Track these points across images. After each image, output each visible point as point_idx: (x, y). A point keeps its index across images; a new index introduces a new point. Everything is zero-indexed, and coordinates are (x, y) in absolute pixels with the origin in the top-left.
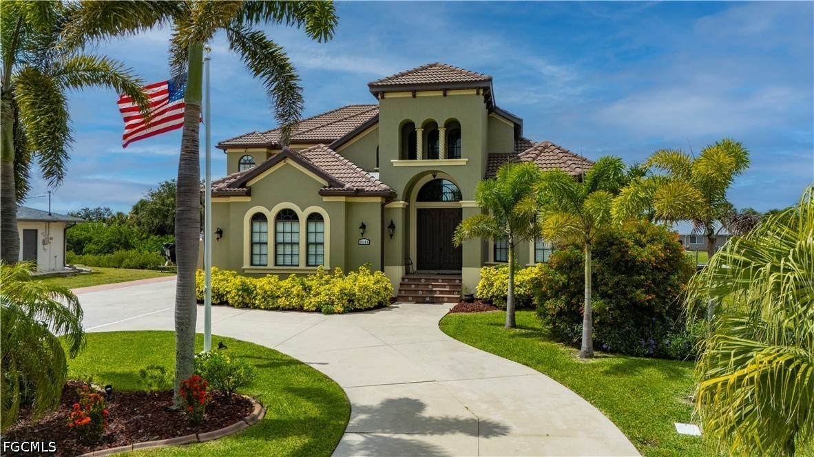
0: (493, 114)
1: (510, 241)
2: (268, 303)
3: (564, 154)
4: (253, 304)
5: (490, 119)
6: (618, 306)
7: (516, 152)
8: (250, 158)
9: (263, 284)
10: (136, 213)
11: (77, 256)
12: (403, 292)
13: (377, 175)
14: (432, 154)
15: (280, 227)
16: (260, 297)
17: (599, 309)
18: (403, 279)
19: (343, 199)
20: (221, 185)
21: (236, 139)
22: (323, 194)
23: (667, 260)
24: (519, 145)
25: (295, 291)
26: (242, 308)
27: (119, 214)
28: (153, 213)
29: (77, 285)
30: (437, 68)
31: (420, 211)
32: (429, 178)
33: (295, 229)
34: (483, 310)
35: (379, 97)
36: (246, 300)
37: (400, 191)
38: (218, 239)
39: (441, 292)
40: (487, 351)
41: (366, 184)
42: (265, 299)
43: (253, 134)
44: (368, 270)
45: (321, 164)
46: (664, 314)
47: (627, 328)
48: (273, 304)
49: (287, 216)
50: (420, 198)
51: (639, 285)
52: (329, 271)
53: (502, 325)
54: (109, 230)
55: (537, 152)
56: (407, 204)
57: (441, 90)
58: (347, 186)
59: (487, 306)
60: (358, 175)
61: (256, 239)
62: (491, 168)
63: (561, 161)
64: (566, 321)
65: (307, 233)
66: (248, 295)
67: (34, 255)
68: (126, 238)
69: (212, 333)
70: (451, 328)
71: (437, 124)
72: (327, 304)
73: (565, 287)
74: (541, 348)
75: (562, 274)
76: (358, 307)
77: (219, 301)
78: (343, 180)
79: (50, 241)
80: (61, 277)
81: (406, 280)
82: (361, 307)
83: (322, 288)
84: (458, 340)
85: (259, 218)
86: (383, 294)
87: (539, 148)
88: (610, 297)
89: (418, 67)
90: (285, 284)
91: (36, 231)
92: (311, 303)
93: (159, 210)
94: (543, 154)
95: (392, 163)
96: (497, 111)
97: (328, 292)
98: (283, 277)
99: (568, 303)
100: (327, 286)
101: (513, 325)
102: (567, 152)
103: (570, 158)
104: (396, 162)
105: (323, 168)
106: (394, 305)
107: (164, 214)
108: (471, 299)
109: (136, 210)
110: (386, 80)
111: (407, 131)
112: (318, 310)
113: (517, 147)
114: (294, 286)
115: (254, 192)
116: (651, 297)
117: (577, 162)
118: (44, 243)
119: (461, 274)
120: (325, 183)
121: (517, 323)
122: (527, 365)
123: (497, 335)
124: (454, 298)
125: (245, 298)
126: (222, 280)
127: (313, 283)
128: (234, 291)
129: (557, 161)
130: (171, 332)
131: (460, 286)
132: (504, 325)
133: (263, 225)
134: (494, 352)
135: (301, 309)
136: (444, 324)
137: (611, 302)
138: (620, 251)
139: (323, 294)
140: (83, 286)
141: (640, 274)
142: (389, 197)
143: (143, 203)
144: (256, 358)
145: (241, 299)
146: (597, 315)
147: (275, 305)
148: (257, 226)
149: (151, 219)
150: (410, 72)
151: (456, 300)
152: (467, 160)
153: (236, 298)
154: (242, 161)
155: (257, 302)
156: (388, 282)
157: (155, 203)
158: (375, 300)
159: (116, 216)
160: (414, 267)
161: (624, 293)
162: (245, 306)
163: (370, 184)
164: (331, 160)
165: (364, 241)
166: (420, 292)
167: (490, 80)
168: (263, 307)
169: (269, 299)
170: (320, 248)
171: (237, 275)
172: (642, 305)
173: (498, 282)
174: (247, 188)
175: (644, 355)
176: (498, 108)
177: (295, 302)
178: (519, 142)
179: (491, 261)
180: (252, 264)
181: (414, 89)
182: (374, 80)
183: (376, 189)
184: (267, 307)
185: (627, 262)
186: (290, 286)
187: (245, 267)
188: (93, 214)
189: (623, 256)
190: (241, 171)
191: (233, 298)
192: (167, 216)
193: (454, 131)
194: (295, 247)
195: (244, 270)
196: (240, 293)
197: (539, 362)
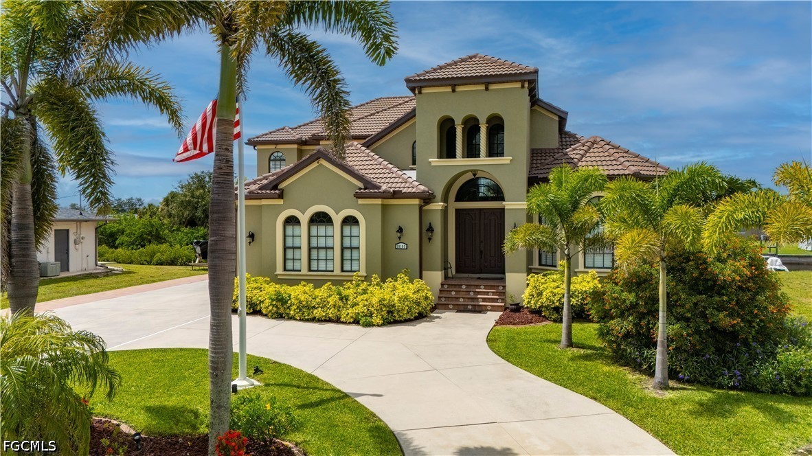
0: (536, 107)
1: (566, 252)
2: (303, 314)
3: (615, 150)
4: (288, 314)
5: (532, 111)
6: (698, 332)
7: (561, 147)
8: (280, 154)
9: (297, 293)
10: (167, 205)
11: (111, 250)
12: (443, 300)
13: (413, 175)
14: (472, 151)
15: (314, 230)
16: (295, 307)
17: (675, 334)
18: (442, 285)
19: (379, 201)
20: (253, 187)
21: (266, 135)
22: (358, 196)
23: (752, 278)
24: (564, 140)
25: (331, 301)
26: (275, 318)
27: (150, 205)
28: (184, 205)
29: (109, 286)
30: (477, 59)
31: (458, 211)
32: (469, 176)
33: (329, 232)
34: (531, 323)
35: (417, 92)
36: (281, 311)
37: (439, 193)
38: (250, 243)
39: (484, 300)
40: (546, 379)
41: (403, 185)
42: (300, 310)
43: (283, 129)
44: (407, 277)
45: (355, 163)
46: (750, 340)
47: (707, 356)
48: (308, 315)
49: (321, 219)
50: (458, 199)
51: (720, 308)
52: (365, 277)
53: (557, 342)
54: (141, 222)
55: (585, 148)
56: (446, 205)
57: (482, 84)
58: (384, 187)
59: (535, 317)
60: (394, 175)
61: (289, 243)
62: (534, 165)
63: (612, 158)
64: (633, 344)
65: (342, 237)
66: (282, 305)
67: (66, 255)
68: (157, 229)
69: (248, 352)
70: (501, 345)
71: (478, 120)
72: (366, 316)
73: (634, 306)
74: (608, 375)
75: (630, 292)
76: (397, 318)
77: (252, 311)
78: (379, 181)
79: (82, 241)
80: (93, 277)
81: (446, 287)
82: (401, 319)
83: (360, 298)
84: (512, 362)
85: (292, 221)
86: (424, 304)
87: (588, 144)
88: (688, 320)
89: (456, 59)
90: (321, 292)
91: (68, 231)
92: (348, 314)
93: (189, 202)
94: (591, 150)
95: (430, 162)
96: (541, 104)
97: (366, 303)
98: (318, 284)
99: (635, 325)
100: (365, 296)
101: (570, 344)
102: (617, 148)
103: (622, 155)
104: (435, 161)
105: (357, 168)
106: (435, 315)
107: (194, 206)
108: (517, 308)
109: (167, 202)
110: (424, 74)
111: (446, 128)
112: (356, 322)
113: (562, 142)
114: (330, 296)
115: (287, 195)
116: (735, 322)
117: (629, 159)
118: (76, 243)
119: (503, 279)
120: (361, 185)
121: (574, 340)
122: (595, 399)
123: (554, 357)
124: (498, 306)
125: (279, 308)
126: (255, 288)
127: (349, 291)
128: (267, 301)
129: (608, 158)
130: (203, 350)
131: (504, 293)
132: (559, 342)
133: (296, 228)
134: (556, 382)
135: (337, 320)
136: (492, 340)
137: (688, 326)
138: (698, 268)
139: (361, 304)
140: (114, 288)
141: (721, 295)
142: (427, 198)
143: (173, 195)
144: (295, 386)
145: (275, 309)
146: (672, 341)
147: (311, 316)
148: (289, 230)
149: (181, 211)
150: (449, 65)
151: (500, 309)
152: (511, 158)
153: (270, 308)
154: (272, 158)
155: (292, 312)
156: (428, 290)
157: (185, 196)
158: (415, 311)
159: (147, 208)
160: (452, 272)
161: (704, 316)
162: (280, 316)
163: (407, 185)
164: (365, 158)
165: (401, 245)
166: (461, 300)
167: (536, 72)
168: (298, 318)
169: (304, 310)
170: (355, 253)
171: (270, 282)
172: (725, 330)
173: (548, 291)
174: (279, 190)
175: (728, 387)
176: (542, 101)
177: (331, 313)
178: (563, 136)
179: (536, 265)
180: (285, 269)
181: (454, 83)
182: (411, 74)
183: (414, 190)
184: (302, 318)
185: (707, 280)
186: (326, 295)
187: (277, 273)
188: (125, 204)
189: (701, 274)
190: (273, 171)
191: (267, 308)
192: (196, 208)
193: (496, 126)
194: (330, 252)
195: (277, 275)
196: (274, 303)
197: (609, 396)
